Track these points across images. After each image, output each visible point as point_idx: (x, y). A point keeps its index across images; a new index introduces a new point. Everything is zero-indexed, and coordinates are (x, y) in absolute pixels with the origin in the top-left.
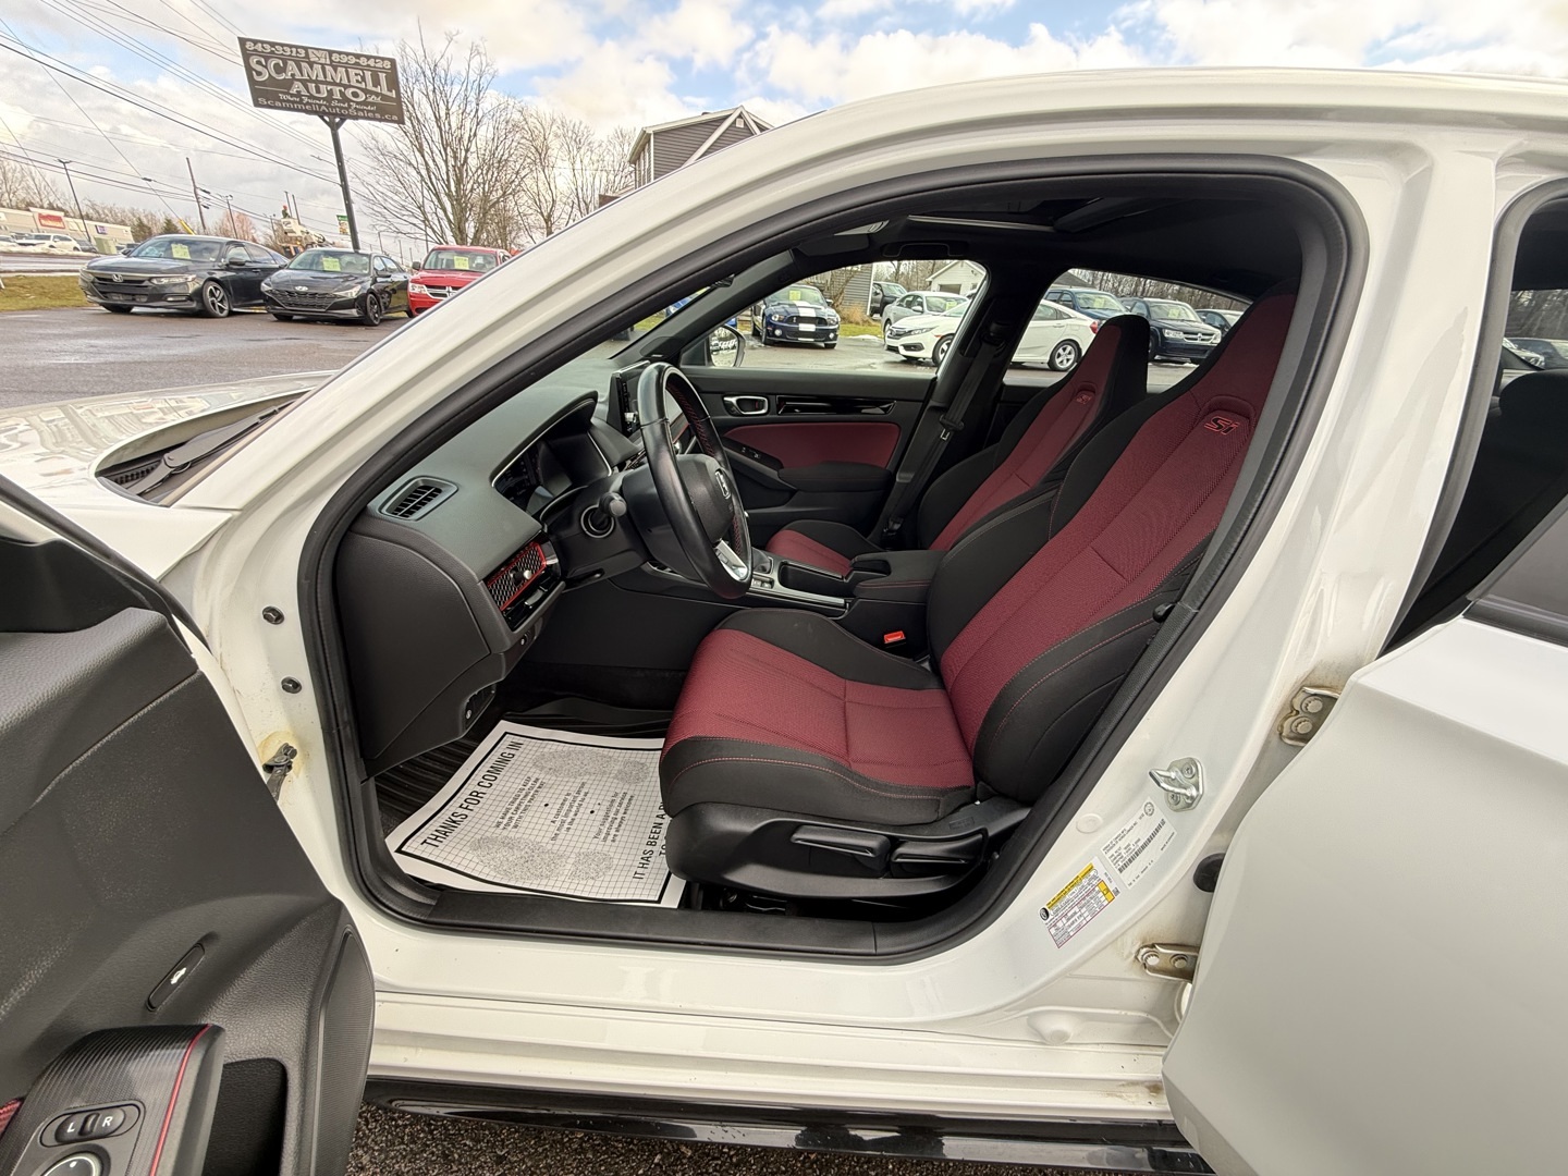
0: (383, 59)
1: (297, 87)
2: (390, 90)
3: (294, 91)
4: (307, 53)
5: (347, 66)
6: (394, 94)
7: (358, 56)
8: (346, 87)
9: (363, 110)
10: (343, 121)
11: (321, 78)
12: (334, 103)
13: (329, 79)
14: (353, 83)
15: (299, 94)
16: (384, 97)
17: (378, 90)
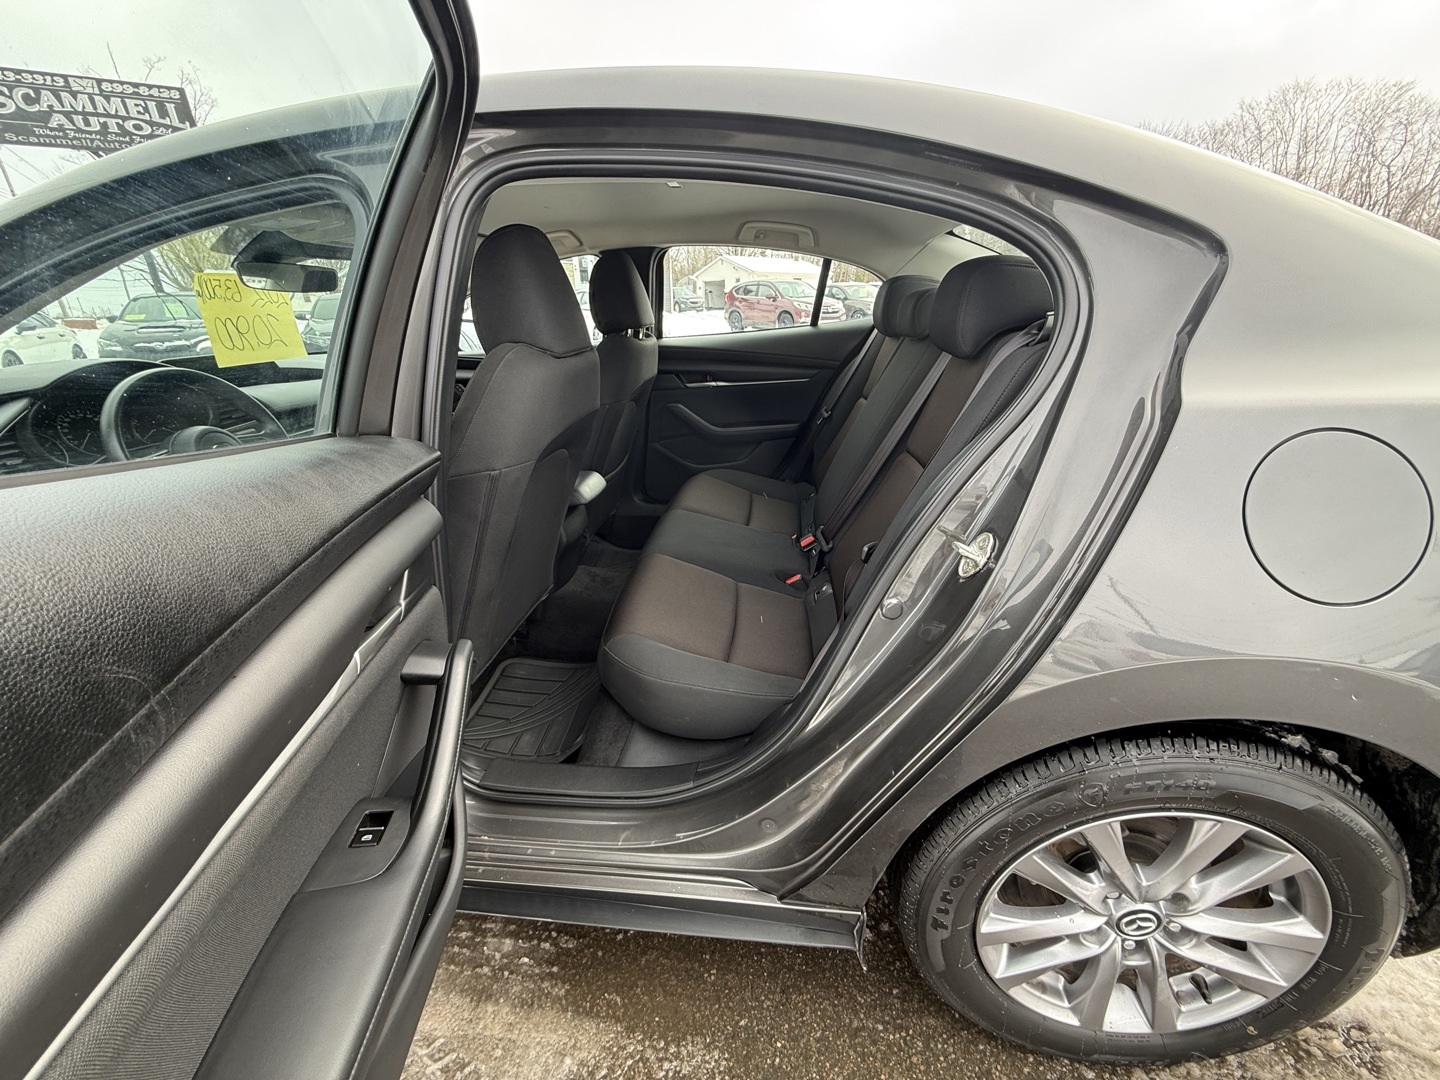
0: (168, 88)
1: (57, 120)
3: (53, 124)
4: (66, 81)
5: (122, 96)
7: (136, 85)
8: (124, 119)
11: (89, 109)
12: (111, 137)
13: (101, 110)
14: (134, 114)
15: (61, 128)
16: (174, 128)
17: (167, 121)
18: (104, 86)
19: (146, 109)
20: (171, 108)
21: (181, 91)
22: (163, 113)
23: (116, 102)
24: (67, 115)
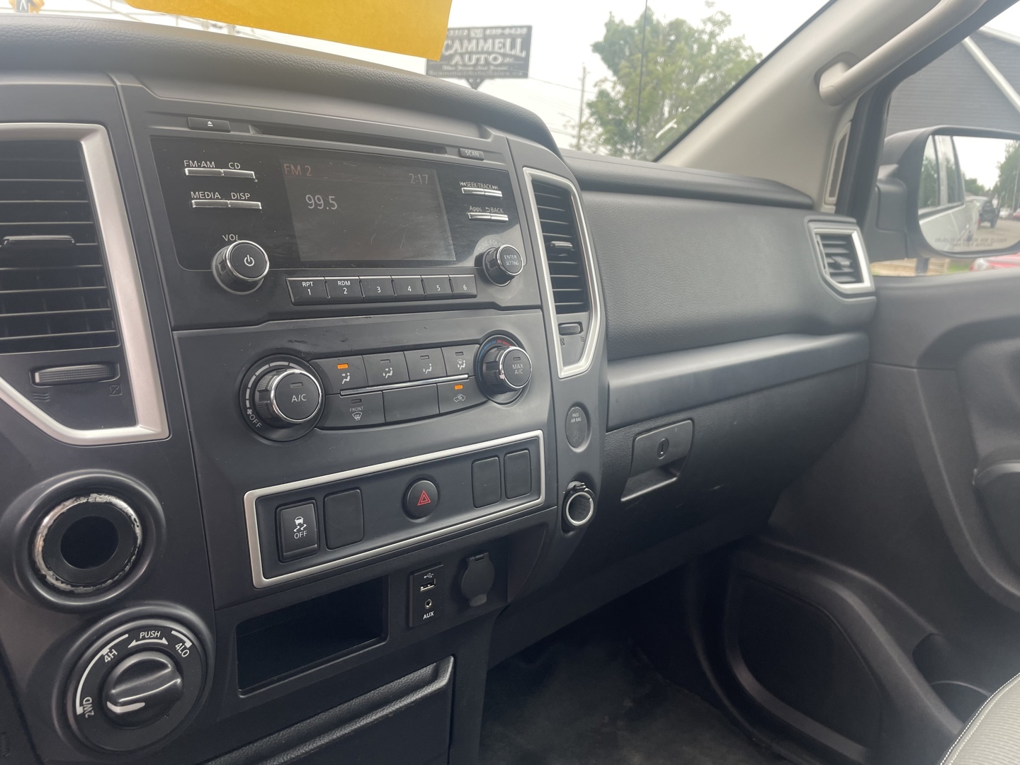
0: (522, 27)
1: (457, 58)
2: (521, 51)
3: (453, 62)
4: (469, 34)
5: (494, 37)
6: (524, 54)
7: (503, 28)
8: (490, 53)
9: (497, 71)
10: (482, 81)
11: (474, 49)
12: (479, 68)
13: (480, 49)
14: (496, 49)
15: (456, 65)
16: (516, 57)
17: (513, 52)
18: (488, 32)
19: (504, 45)
20: (519, 41)
21: (529, 28)
22: (513, 46)
23: (490, 41)
24: (462, 55)
